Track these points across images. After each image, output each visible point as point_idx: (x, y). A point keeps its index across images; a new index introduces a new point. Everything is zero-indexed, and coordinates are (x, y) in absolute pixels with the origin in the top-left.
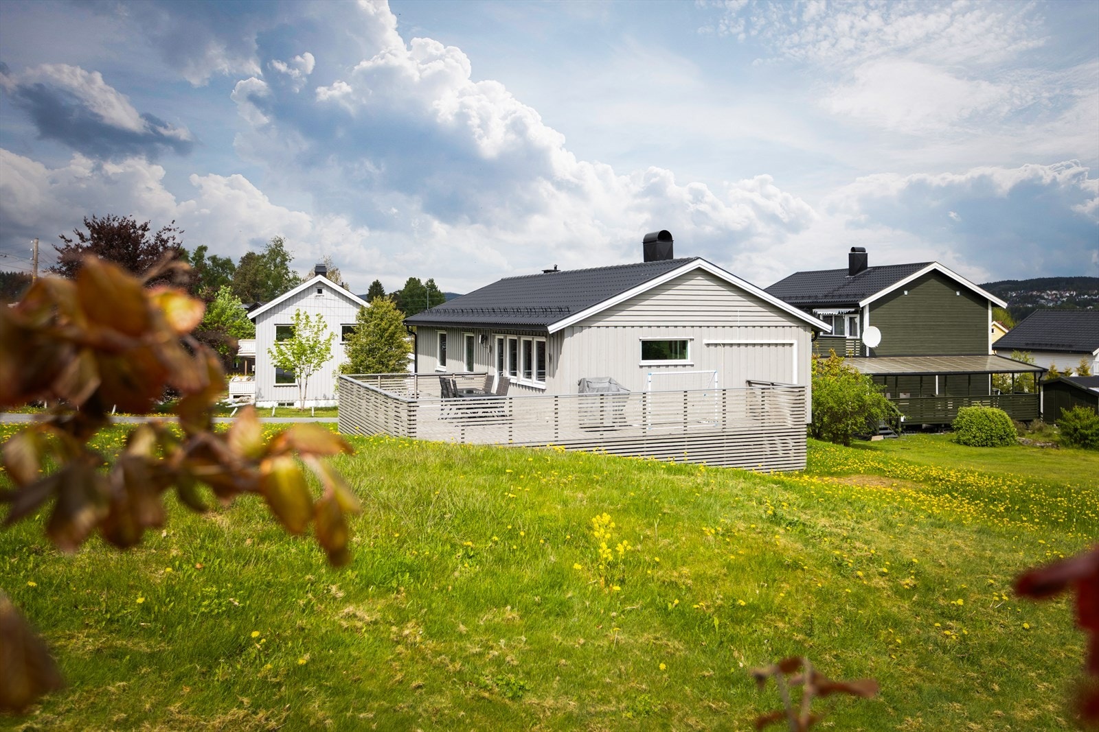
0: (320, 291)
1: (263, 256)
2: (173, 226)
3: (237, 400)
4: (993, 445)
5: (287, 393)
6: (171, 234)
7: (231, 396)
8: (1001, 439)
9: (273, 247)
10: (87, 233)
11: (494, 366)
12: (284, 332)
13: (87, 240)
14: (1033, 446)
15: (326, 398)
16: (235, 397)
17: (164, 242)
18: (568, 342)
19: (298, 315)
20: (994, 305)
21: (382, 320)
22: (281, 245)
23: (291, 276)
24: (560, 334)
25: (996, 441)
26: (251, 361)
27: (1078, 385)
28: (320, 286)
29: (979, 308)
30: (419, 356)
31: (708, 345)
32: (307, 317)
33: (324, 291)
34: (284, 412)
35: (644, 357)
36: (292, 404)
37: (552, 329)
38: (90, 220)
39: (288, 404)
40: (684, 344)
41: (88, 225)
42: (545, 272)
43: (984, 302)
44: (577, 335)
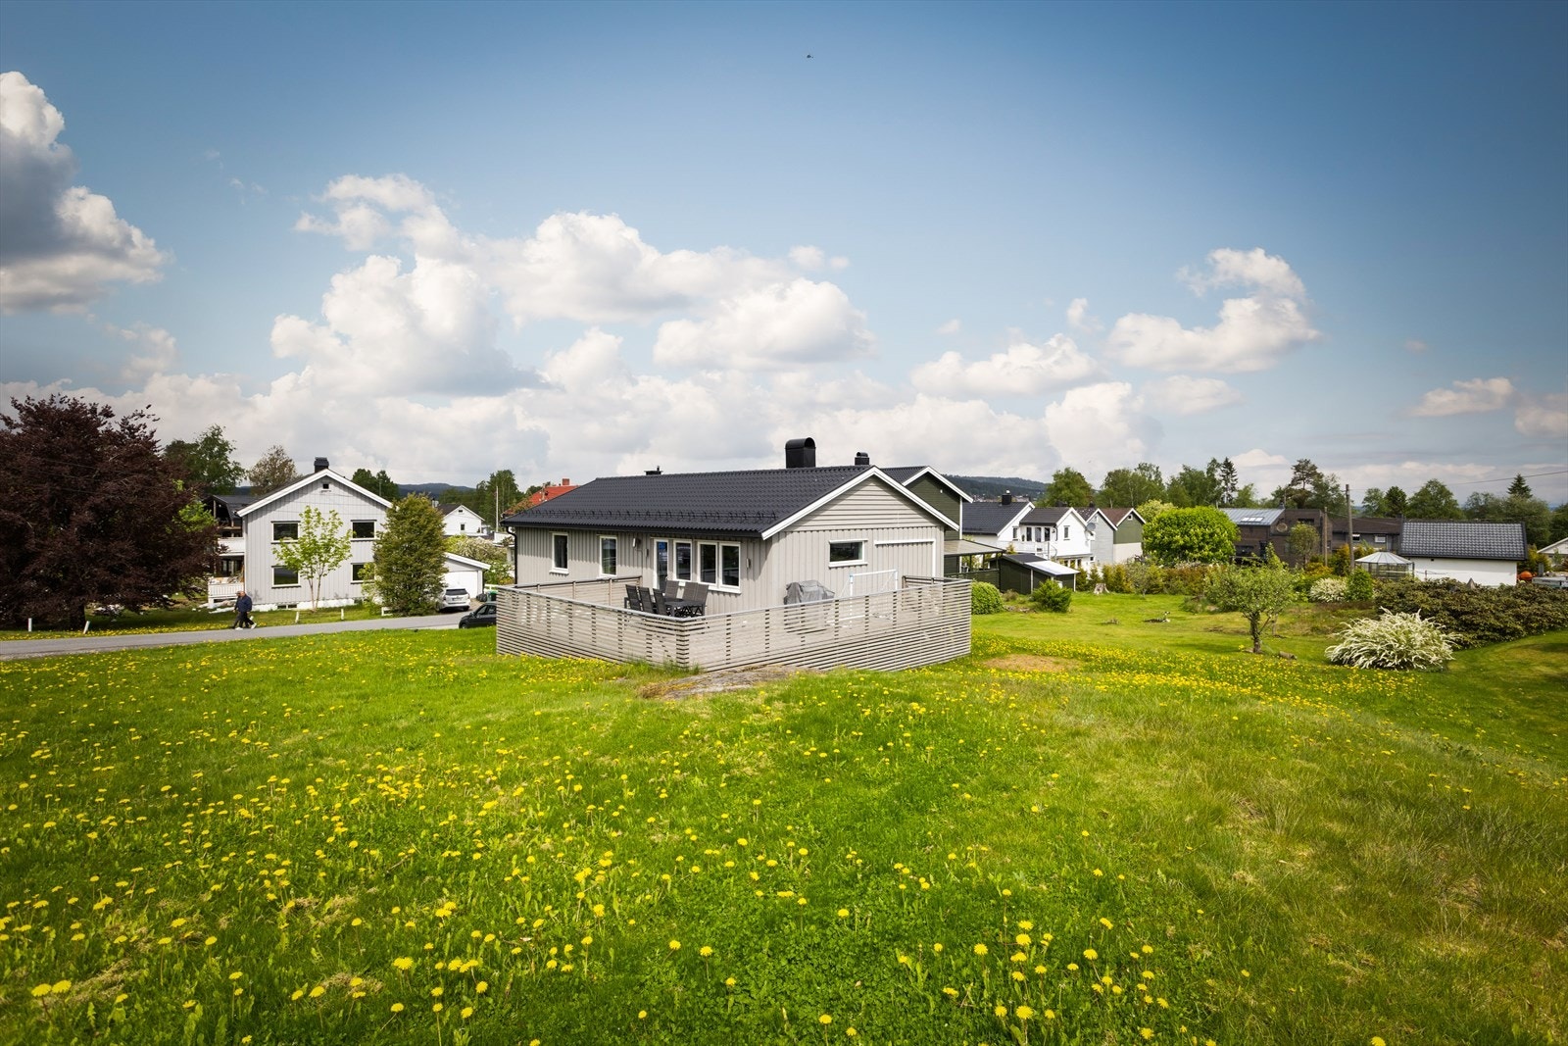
0: (326, 486)
1: (196, 445)
2: (146, 412)
3: (219, 604)
4: (990, 613)
5: (286, 595)
6: (142, 421)
7: (211, 601)
8: (995, 607)
9: (210, 435)
10: (15, 416)
11: (652, 567)
12: (284, 530)
13: (17, 426)
14: (1017, 612)
15: (337, 597)
16: (216, 601)
17: (132, 430)
19: (308, 512)
20: (964, 500)
21: (420, 516)
23: (232, 467)
25: (992, 609)
26: (239, 561)
27: (1017, 561)
28: (326, 481)
29: (954, 502)
30: (520, 557)
31: (877, 546)
32: (319, 514)
33: (330, 486)
34: (285, 615)
35: (832, 560)
36: (295, 606)
37: (766, 535)
38: (22, 401)
39: (290, 606)
40: (858, 545)
41: (17, 406)
42: (648, 473)
43: (957, 497)
44: (782, 541)
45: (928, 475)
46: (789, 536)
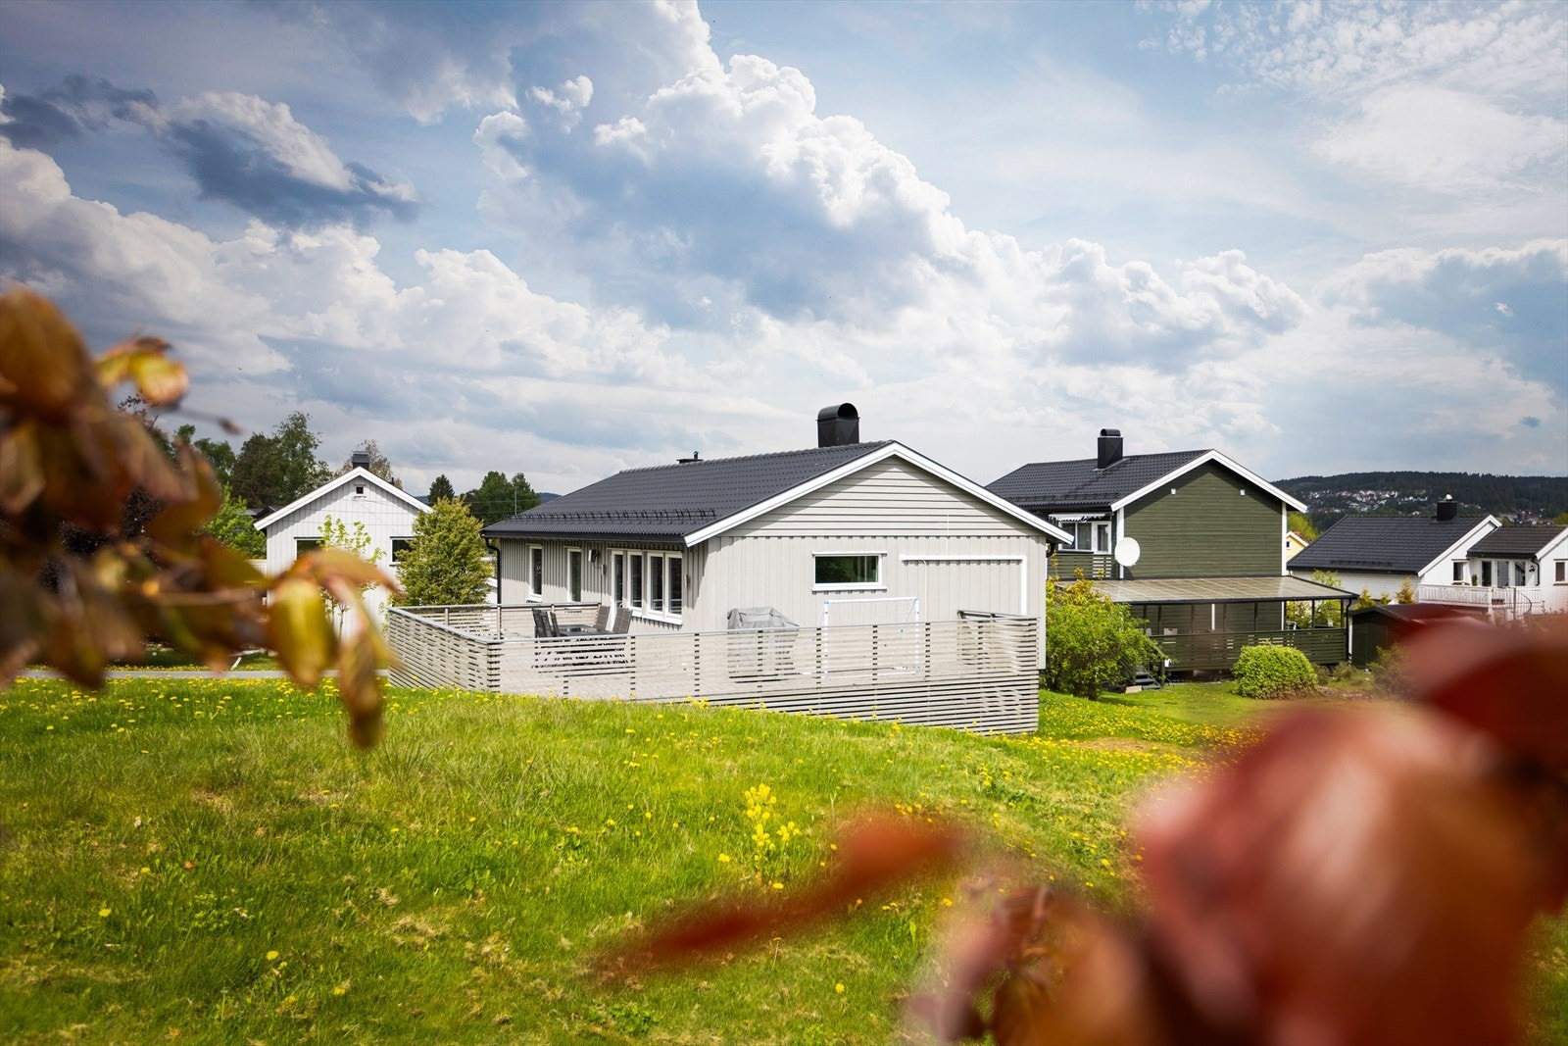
0: (360, 490)
4: (1286, 697)
8: (1296, 688)
11: (610, 594)
12: (308, 548)
14: (1337, 698)
18: (712, 557)
19: (328, 524)
20: (1290, 508)
21: (449, 530)
22: (303, 425)
23: (317, 468)
24: (703, 548)
25: (1290, 691)
28: (359, 483)
29: (1271, 512)
30: (503, 580)
31: (906, 562)
32: (342, 527)
33: (366, 490)
35: (818, 581)
37: (691, 540)
40: (873, 561)
42: (681, 461)
43: (1276, 503)
44: (726, 549)
45: (1213, 465)
46: (738, 543)
